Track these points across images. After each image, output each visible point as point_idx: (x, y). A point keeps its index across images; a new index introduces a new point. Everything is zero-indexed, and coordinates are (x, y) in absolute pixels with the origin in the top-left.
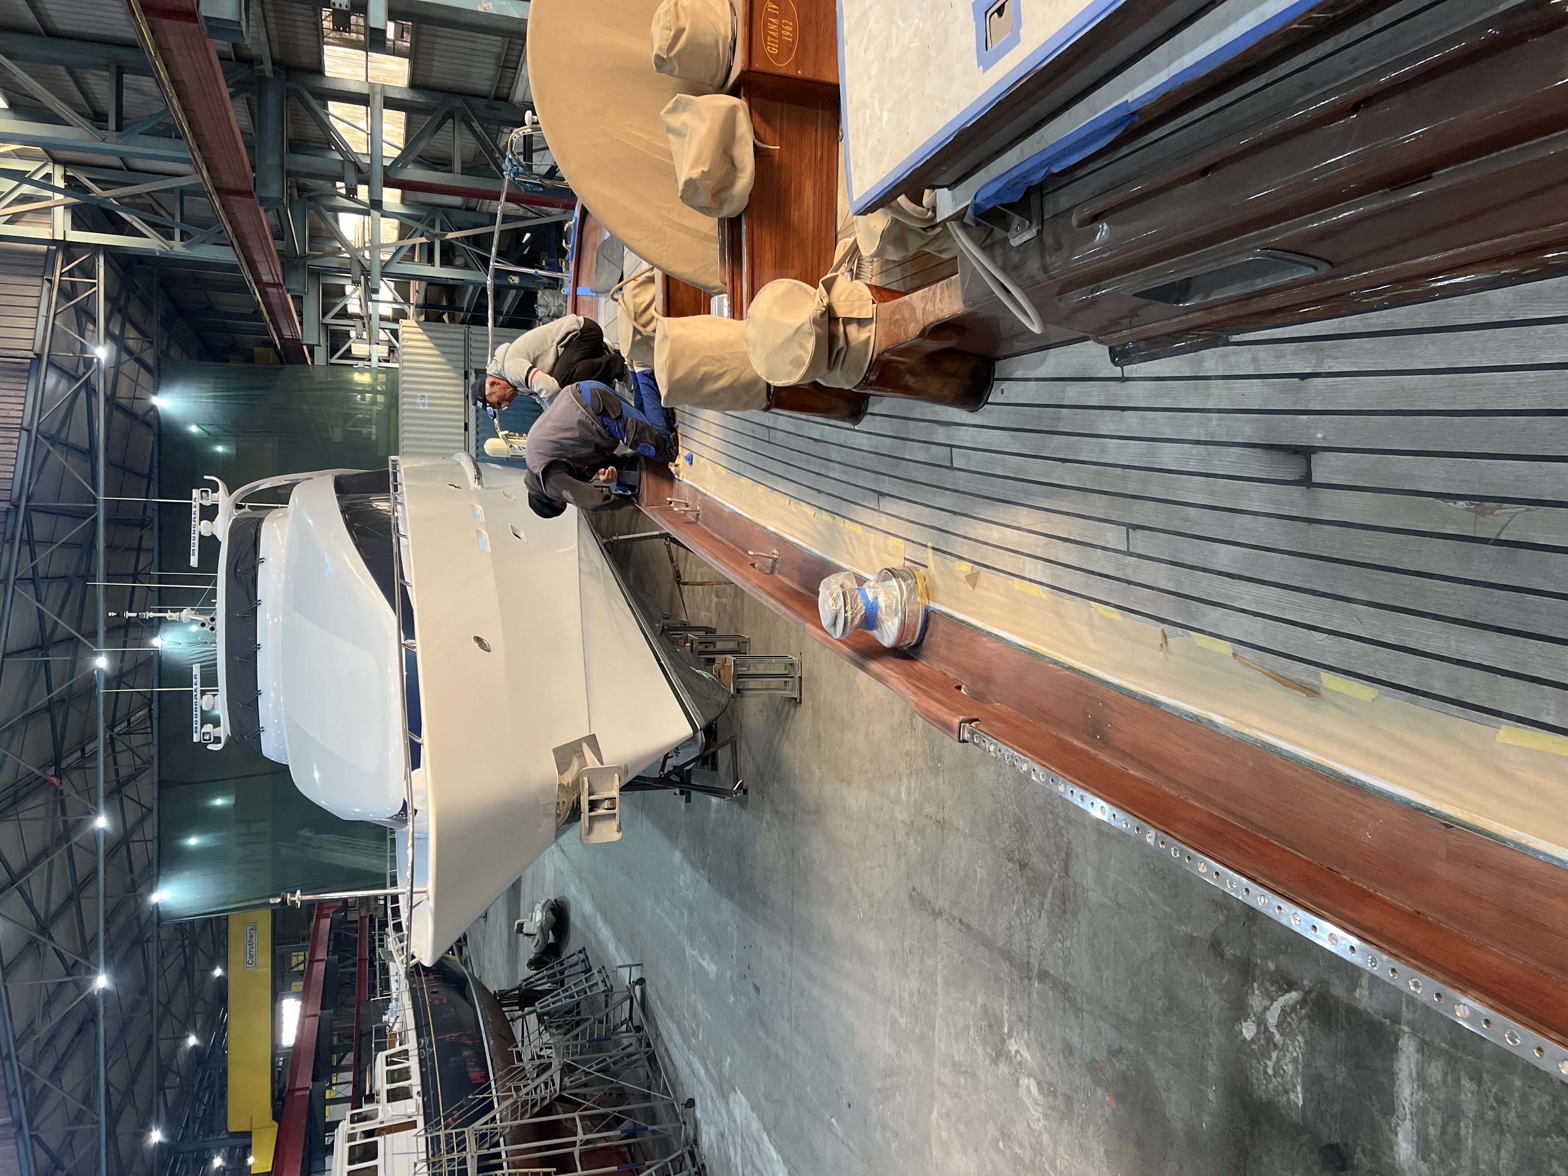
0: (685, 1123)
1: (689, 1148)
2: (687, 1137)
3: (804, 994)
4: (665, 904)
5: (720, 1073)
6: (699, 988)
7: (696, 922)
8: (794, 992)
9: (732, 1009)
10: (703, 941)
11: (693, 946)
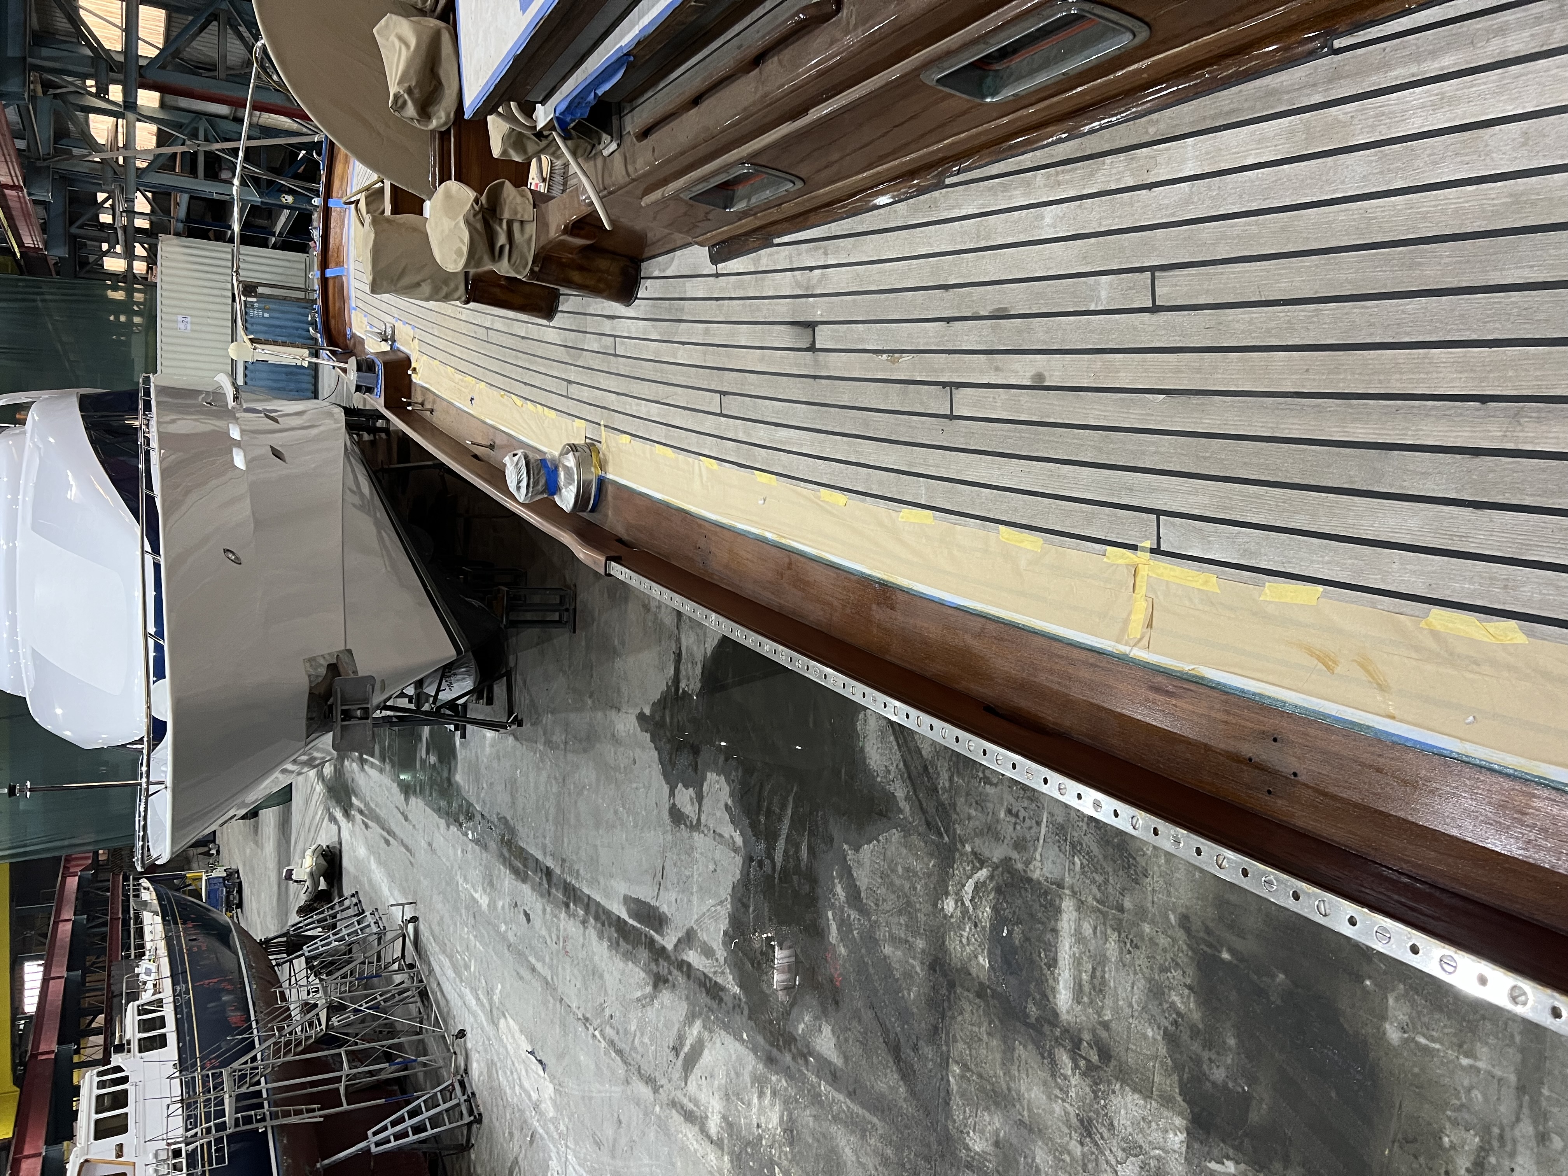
0: (455, 1053)
1: (459, 1077)
2: (457, 1068)
3: (572, 915)
4: (439, 841)
5: (491, 1001)
6: (471, 921)
7: (469, 856)
8: (563, 915)
9: (503, 937)
10: (475, 874)
11: (466, 880)
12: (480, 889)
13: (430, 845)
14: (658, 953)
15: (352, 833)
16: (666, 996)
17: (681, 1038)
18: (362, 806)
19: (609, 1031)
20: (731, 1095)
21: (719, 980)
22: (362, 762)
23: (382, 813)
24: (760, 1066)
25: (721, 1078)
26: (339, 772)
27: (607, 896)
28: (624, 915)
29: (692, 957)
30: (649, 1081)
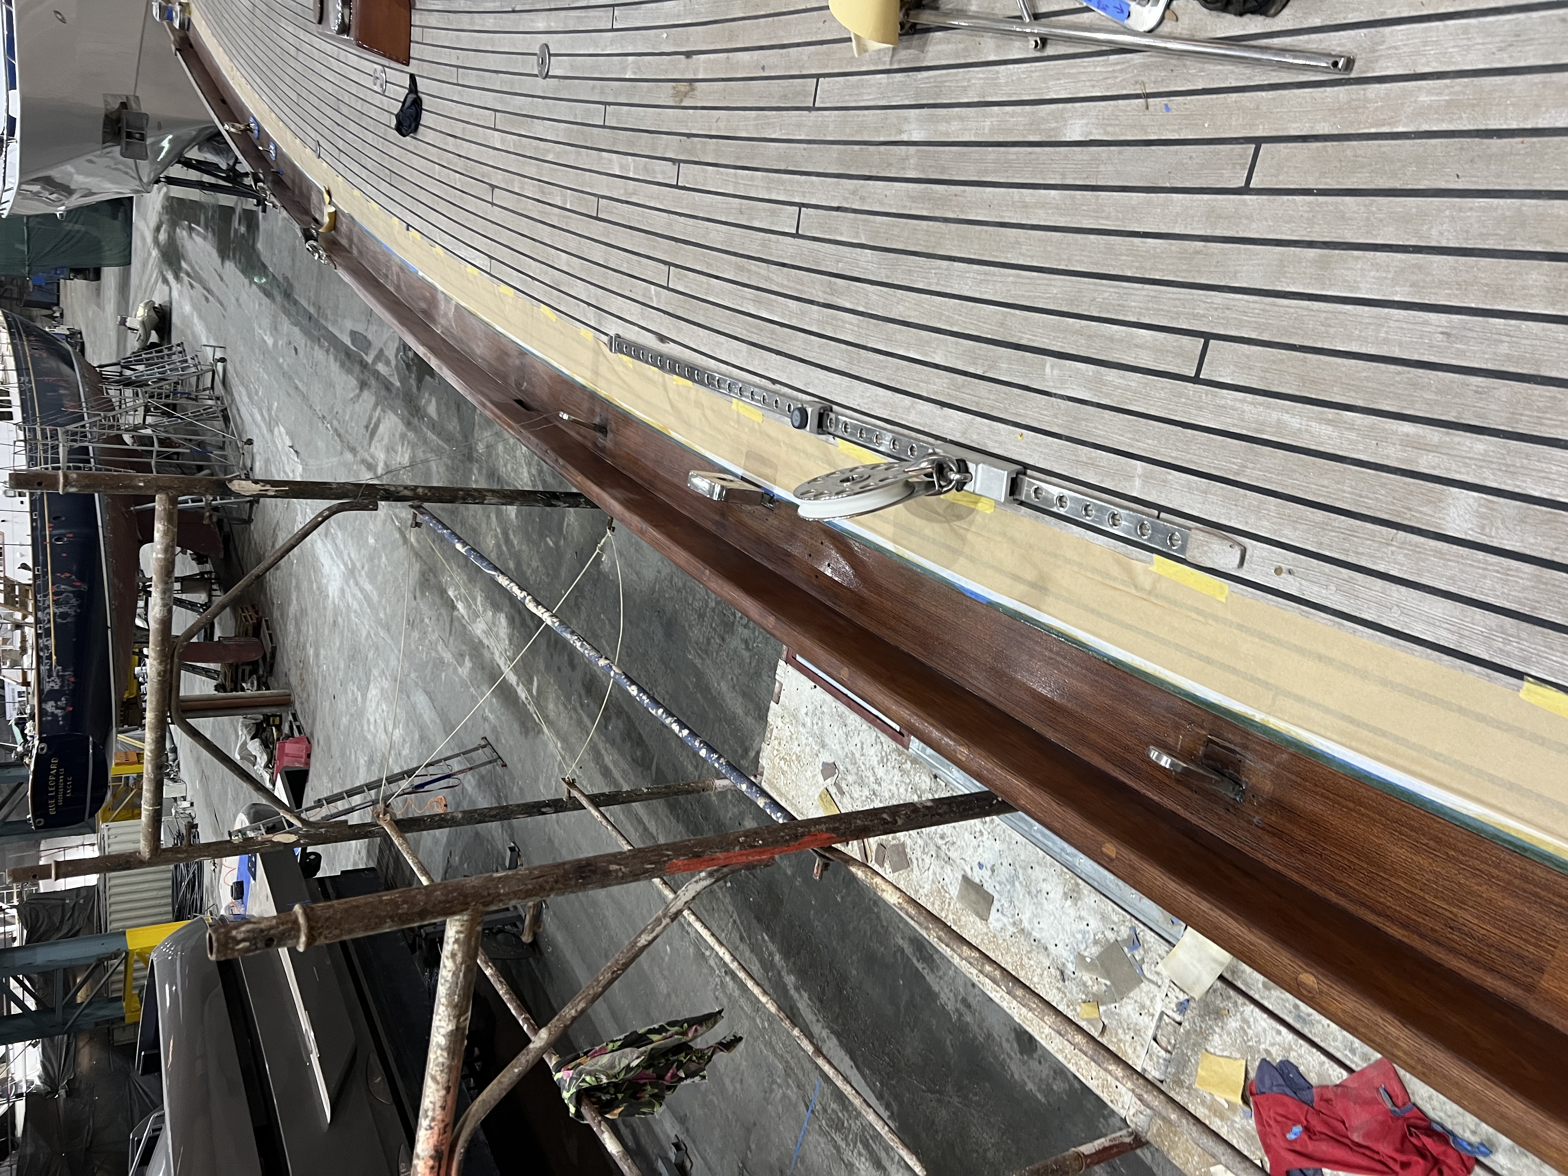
0: (244, 453)
1: (245, 472)
2: (244, 463)
3: (321, 347)
4: (244, 297)
5: (270, 415)
6: (261, 358)
7: (263, 308)
8: (316, 348)
9: (280, 366)
10: (266, 322)
11: (260, 327)
12: (268, 333)
13: (237, 300)
14: (364, 365)
15: (181, 293)
16: (366, 394)
17: (370, 418)
18: (189, 269)
19: (335, 423)
20: (390, 449)
21: (391, 380)
22: (191, 229)
23: (204, 275)
24: (404, 429)
25: (386, 441)
26: (172, 239)
27: (342, 332)
28: (349, 344)
29: (381, 367)
30: (353, 450)
